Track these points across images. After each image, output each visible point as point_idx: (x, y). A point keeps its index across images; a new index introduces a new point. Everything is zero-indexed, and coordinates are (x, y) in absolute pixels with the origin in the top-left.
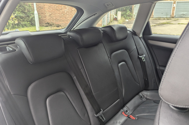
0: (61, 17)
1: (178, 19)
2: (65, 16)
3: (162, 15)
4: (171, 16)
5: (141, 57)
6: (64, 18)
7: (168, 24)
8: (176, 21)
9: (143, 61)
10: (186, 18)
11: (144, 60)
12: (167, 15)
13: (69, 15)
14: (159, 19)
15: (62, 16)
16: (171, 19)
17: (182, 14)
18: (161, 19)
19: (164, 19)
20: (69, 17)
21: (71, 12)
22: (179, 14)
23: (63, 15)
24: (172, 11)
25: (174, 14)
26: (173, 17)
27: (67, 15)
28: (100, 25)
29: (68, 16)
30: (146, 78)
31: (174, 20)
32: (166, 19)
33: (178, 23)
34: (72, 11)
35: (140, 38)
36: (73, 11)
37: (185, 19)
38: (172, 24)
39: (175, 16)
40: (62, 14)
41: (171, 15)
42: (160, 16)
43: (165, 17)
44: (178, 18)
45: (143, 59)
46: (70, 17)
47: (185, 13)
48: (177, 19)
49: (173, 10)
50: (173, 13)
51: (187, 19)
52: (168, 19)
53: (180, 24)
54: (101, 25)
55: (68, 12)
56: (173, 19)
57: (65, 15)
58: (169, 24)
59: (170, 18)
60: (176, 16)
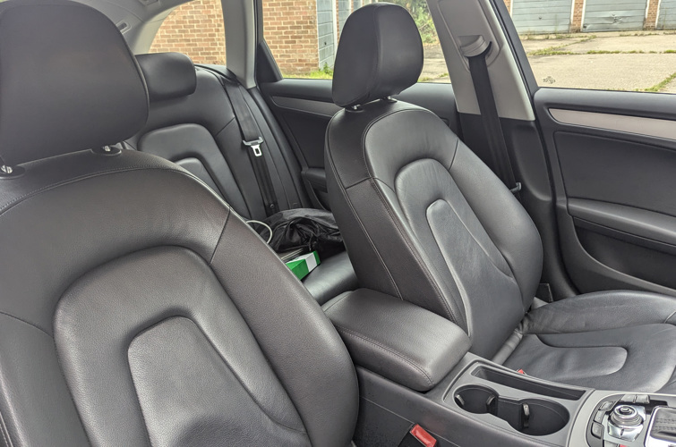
0: (173, 41)
1: (595, 37)
2: (188, 36)
3: (540, 22)
4: (572, 27)
5: (249, 144)
6: (183, 45)
7: (554, 54)
8: (586, 44)
9: (257, 155)
10: (622, 33)
11: (258, 152)
12: (556, 22)
13: (199, 31)
14: (528, 39)
15: (177, 36)
16: (572, 35)
17: (610, 18)
18: (537, 37)
19: (546, 36)
20: (200, 40)
21: (206, 21)
22: (599, 18)
23: (180, 31)
24: (576, 8)
25: (580, 20)
26: (578, 31)
27: (194, 31)
28: (312, 65)
29: (198, 35)
30: (271, 202)
31: (579, 39)
32: (553, 36)
33: (589, 50)
34: (209, 16)
35: (249, 91)
36: (214, 16)
37: (617, 34)
38: (570, 53)
39: (585, 27)
40: (177, 30)
41: (570, 24)
42: (532, 29)
43: (551, 29)
44: (595, 34)
45: (257, 150)
46: (205, 40)
47: (618, 14)
48: (589, 35)
49: (576, 4)
50: (578, 17)
51: (625, 33)
52: (559, 39)
53: (595, 53)
54: (316, 65)
55: (198, 22)
56: (577, 37)
57: (187, 31)
58: (559, 54)
59: (568, 32)
60: (588, 27)
